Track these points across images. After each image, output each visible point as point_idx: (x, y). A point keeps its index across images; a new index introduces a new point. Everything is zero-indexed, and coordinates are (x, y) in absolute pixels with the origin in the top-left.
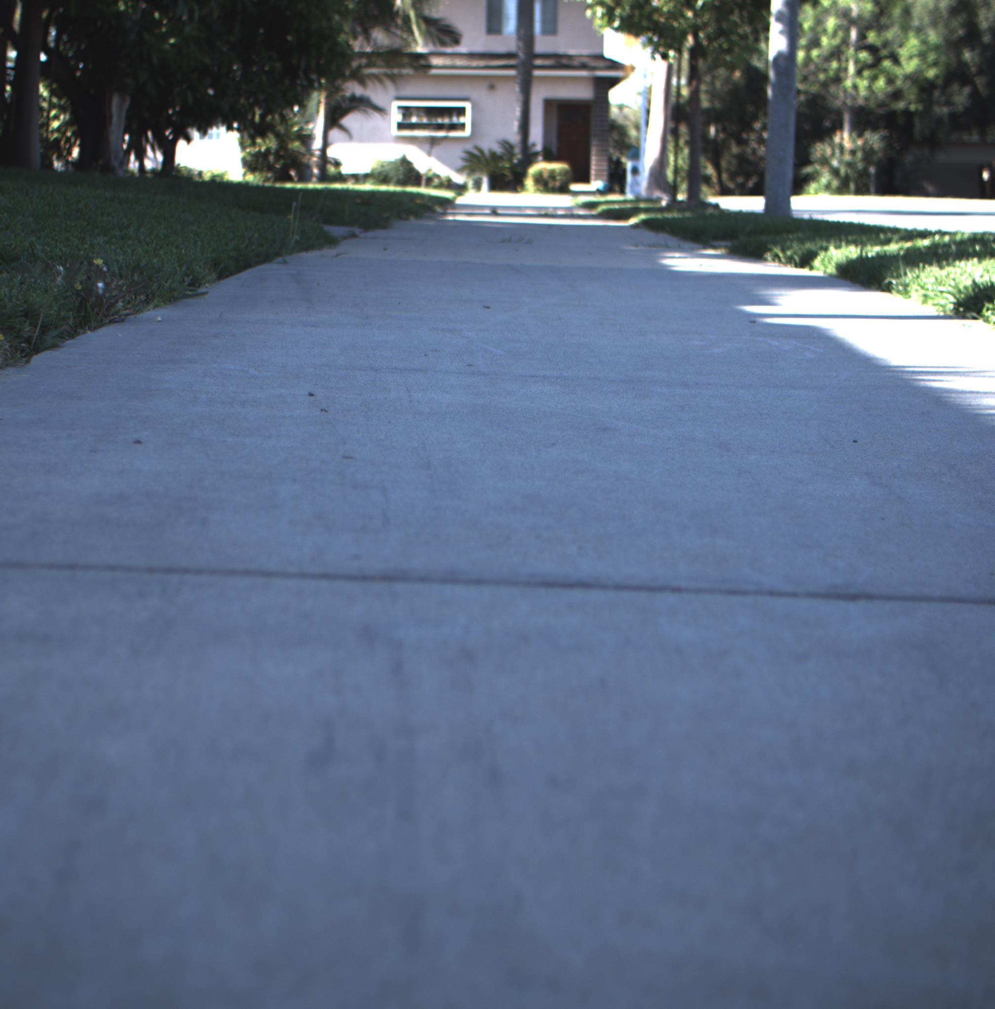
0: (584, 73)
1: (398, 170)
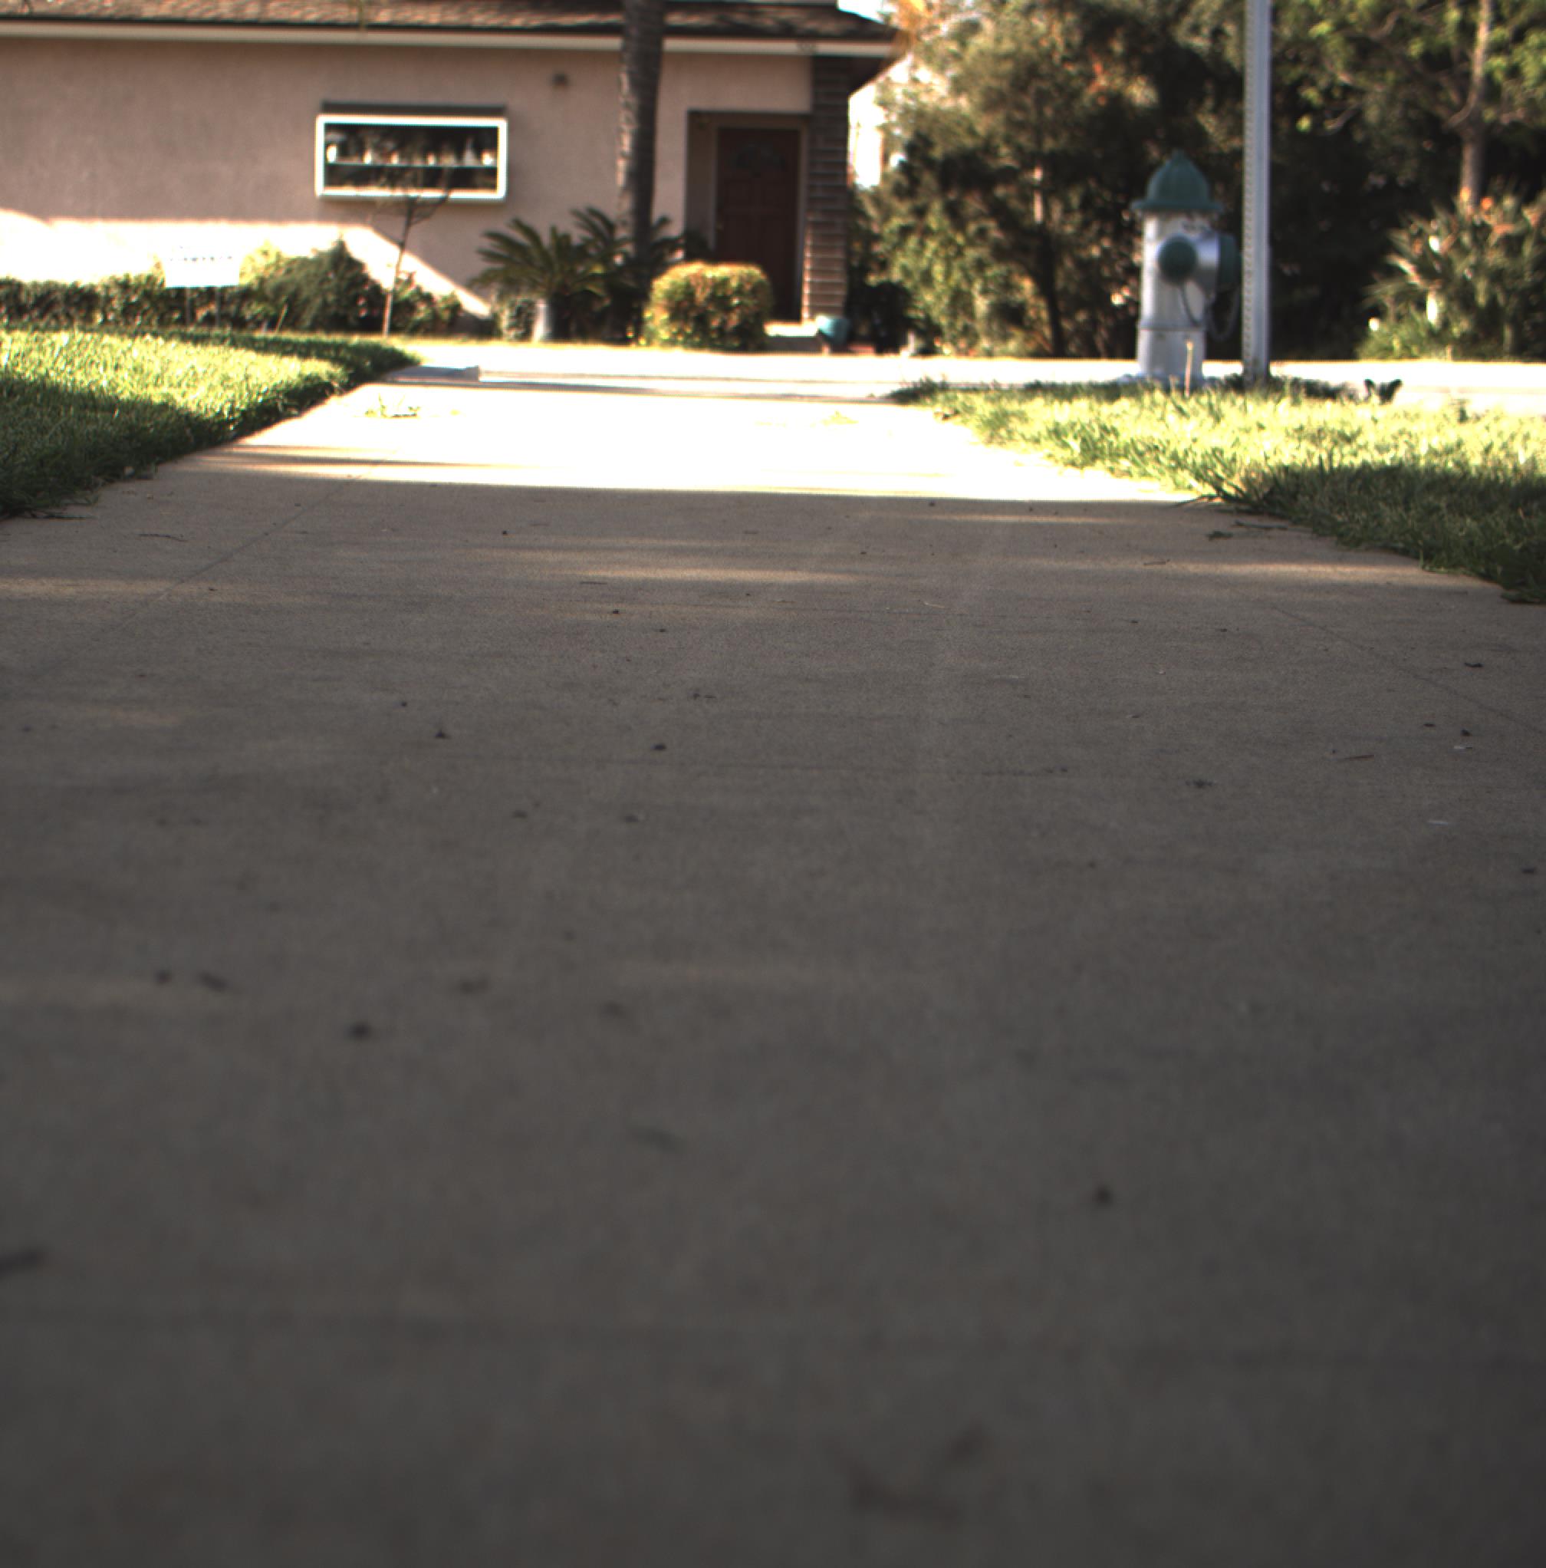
0: (789, 47)
1: (324, 280)
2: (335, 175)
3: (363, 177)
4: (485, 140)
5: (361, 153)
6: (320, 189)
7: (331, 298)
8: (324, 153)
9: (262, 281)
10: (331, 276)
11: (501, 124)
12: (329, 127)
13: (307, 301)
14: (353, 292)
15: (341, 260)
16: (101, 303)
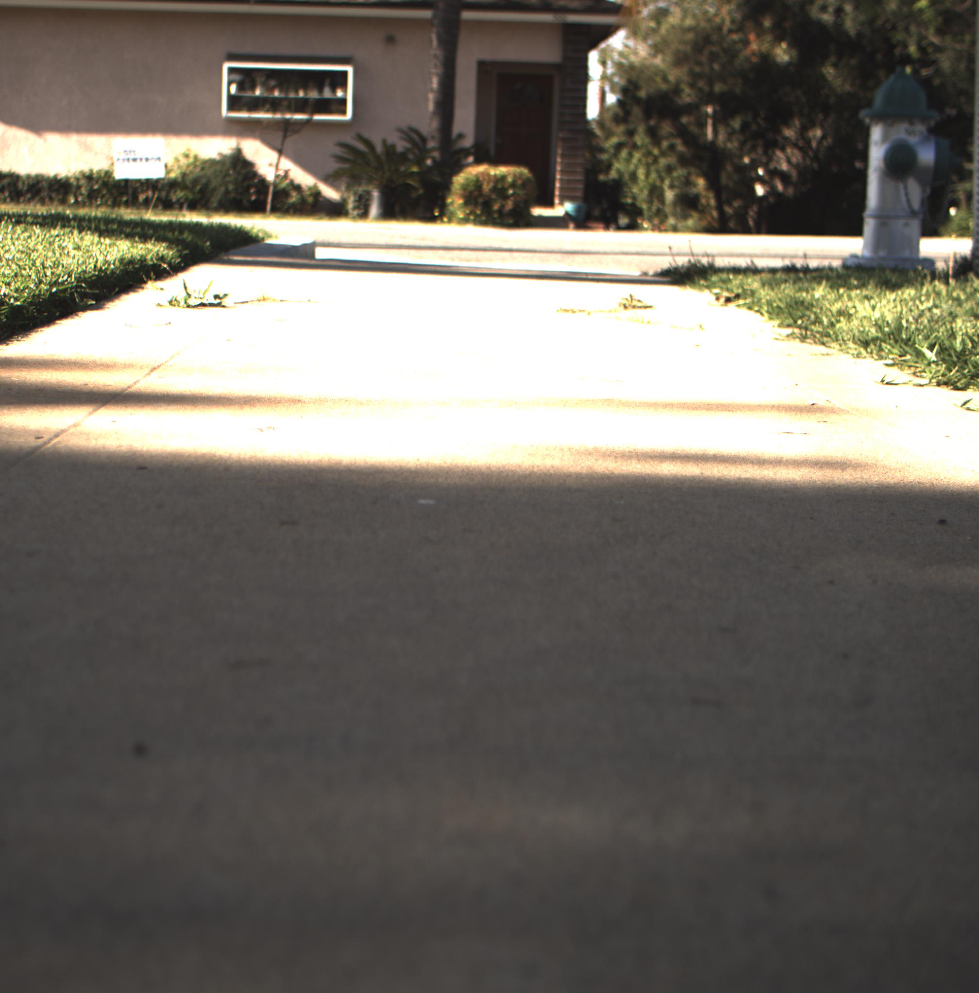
0: (548, 17)
1: (227, 175)
2: (235, 103)
3: (255, 105)
4: (339, 79)
5: (253, 88)
6: (224, 112)
7: (231, 187)
8: (227, 88)
9: (184, 175)
10: (231, 172)
11: (350, 69)
12: (232, 71)
13: (215, 189)
14: (246, 184)
15: (238, 161)
16: (74, 190)
